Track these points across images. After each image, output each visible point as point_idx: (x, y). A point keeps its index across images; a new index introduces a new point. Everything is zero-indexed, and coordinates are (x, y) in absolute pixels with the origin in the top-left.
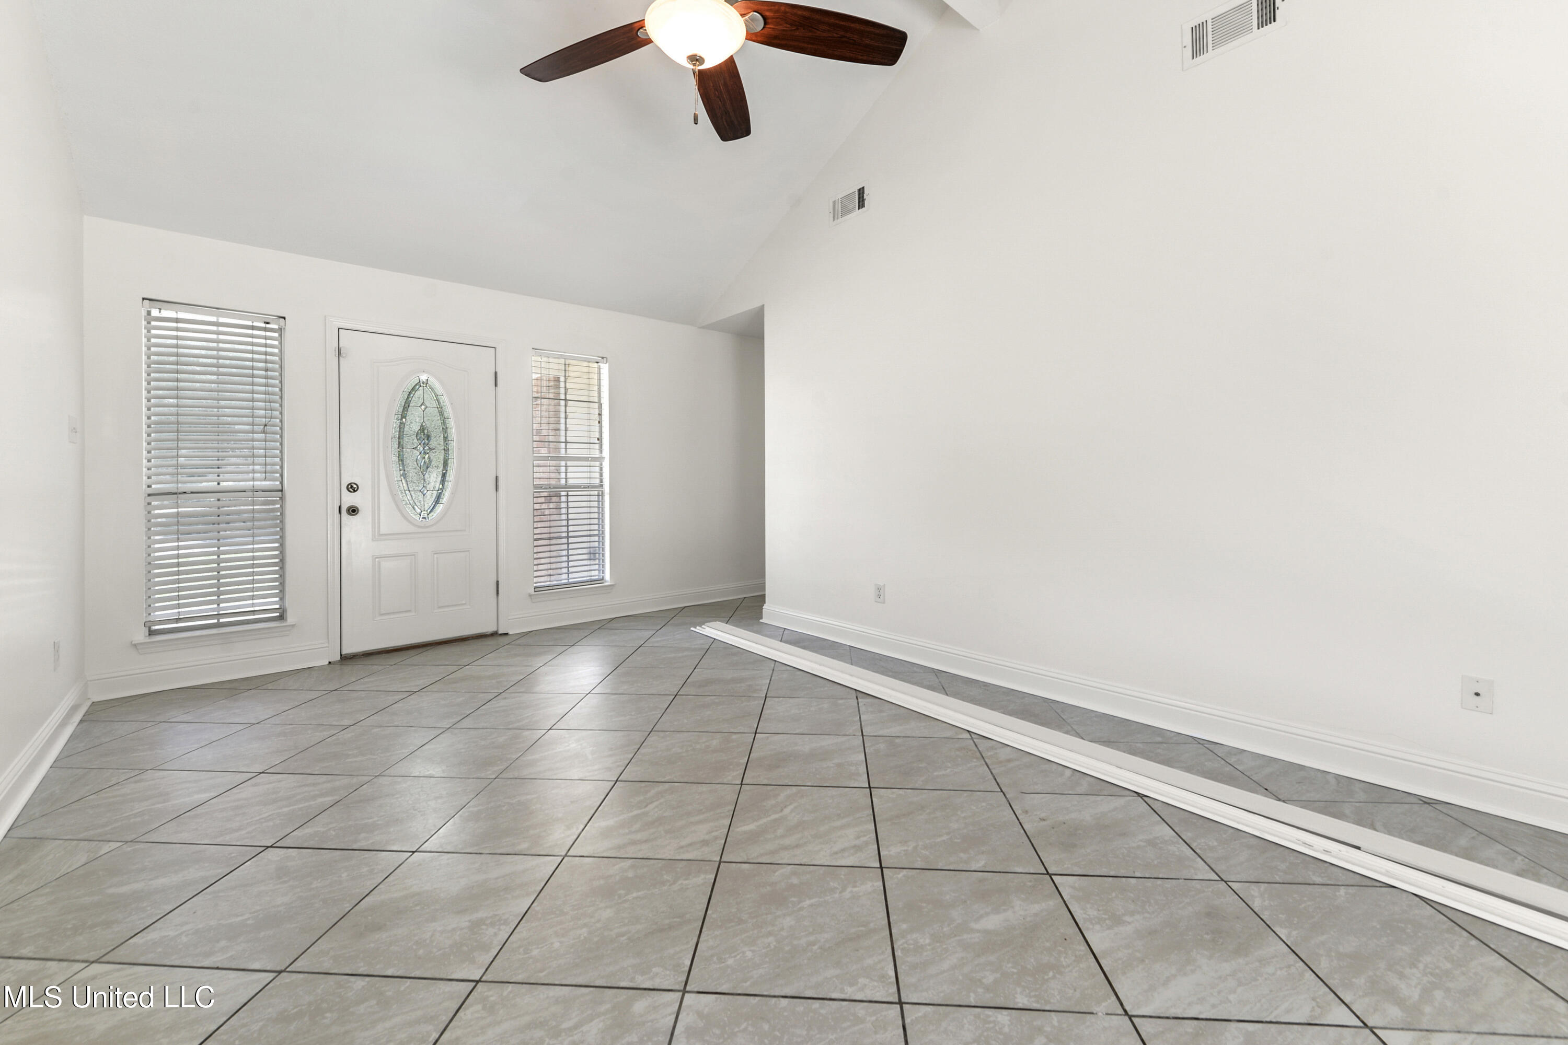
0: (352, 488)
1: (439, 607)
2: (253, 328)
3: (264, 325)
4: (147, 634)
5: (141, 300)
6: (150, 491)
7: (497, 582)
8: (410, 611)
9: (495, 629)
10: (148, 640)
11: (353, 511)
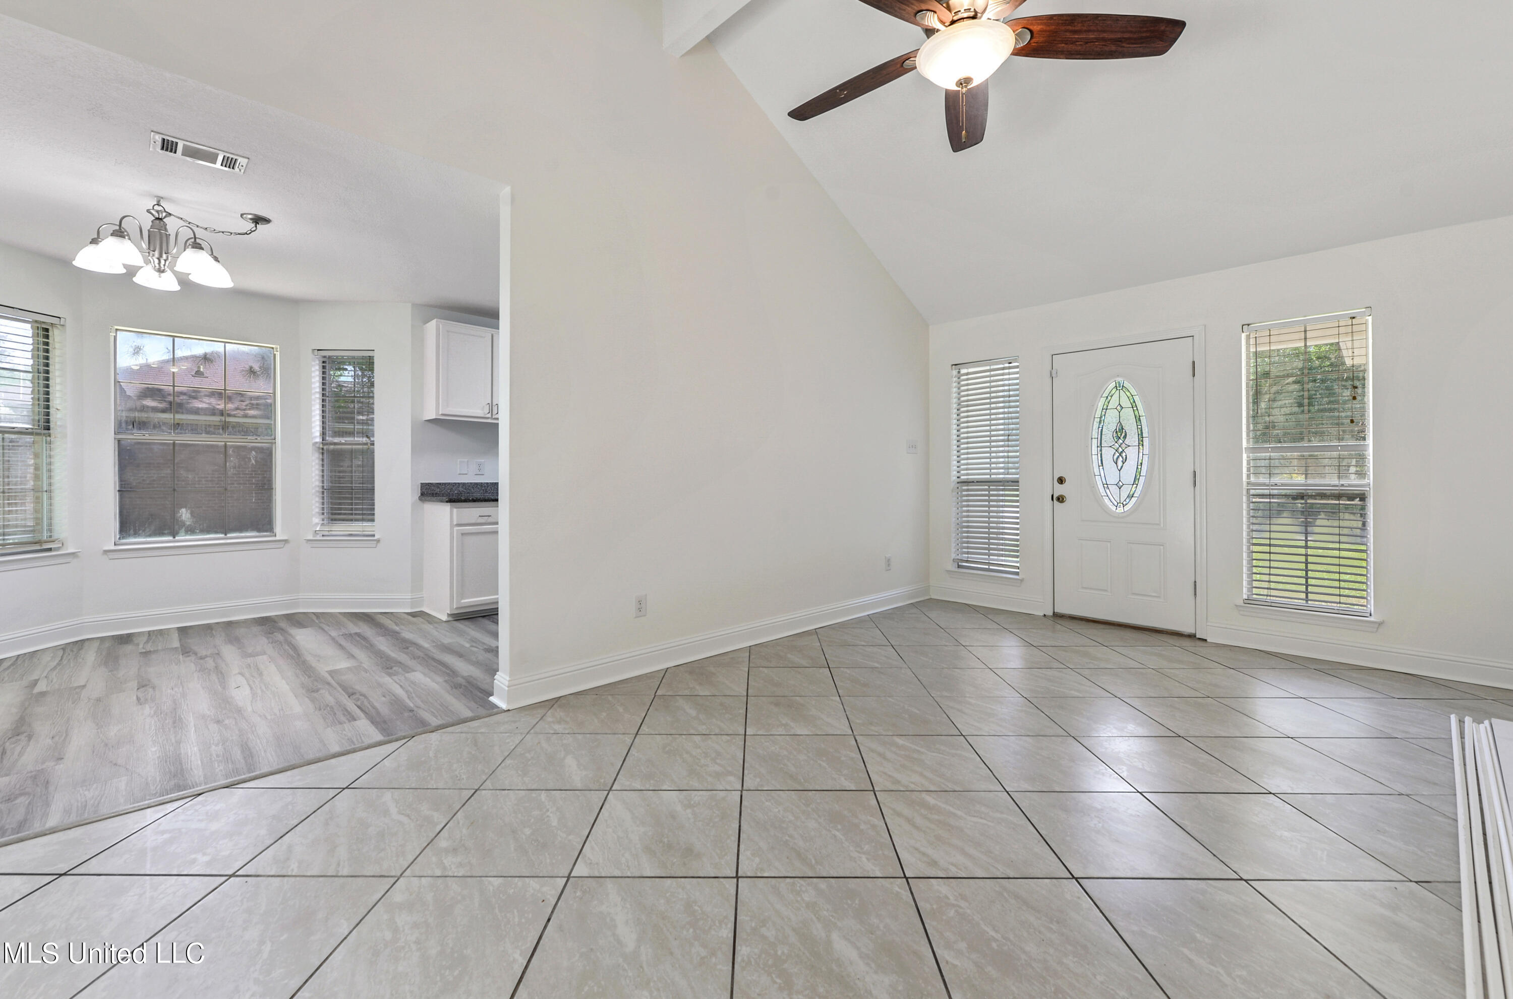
0: (1061, 481)
1: (1134, 594)
2: (1003, 369)
3: (1007, 365)
4: (957, 566)
5: (950, 366)
6: (959, 480)
7: (1195, 582)
8: (1106, 591)
9: (1193, 632)
10: (957, 570)
11: (1061, 499)
